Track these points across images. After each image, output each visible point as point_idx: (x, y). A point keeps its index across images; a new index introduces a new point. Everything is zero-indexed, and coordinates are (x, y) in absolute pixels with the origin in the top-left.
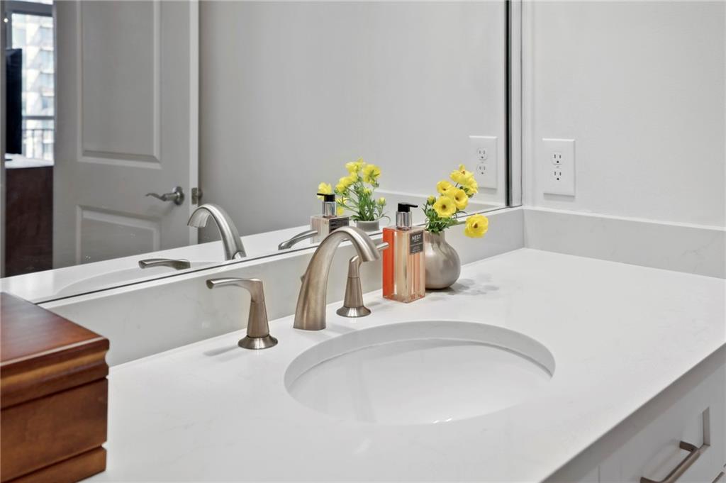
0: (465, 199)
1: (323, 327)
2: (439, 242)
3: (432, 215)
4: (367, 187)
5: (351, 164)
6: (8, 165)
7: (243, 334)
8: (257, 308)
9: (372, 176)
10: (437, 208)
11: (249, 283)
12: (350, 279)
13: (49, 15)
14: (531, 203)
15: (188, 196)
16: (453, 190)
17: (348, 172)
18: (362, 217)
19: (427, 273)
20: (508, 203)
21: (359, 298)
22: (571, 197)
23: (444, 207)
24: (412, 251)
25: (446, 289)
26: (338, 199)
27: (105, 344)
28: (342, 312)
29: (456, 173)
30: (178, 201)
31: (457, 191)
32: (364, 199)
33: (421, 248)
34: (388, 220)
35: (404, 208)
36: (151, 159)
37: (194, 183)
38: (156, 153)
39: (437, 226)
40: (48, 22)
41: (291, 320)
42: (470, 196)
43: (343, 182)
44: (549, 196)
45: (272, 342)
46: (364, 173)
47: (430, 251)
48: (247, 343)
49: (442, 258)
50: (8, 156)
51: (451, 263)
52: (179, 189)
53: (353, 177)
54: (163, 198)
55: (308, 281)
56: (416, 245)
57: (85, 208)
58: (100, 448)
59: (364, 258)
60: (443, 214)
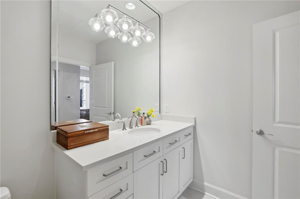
0: (152, 112)
1: (133, 128)
2: (149, 118)
3: (148, 114)
4: (139, 111)
5: (137, 108)
6: (80, 109)
7: (122, 129)
8: (124, 125)
9: (140, 109)
10: (148, 113)
11: (123, 122)
12: (136, 123)
13: (89, 83)
14: (163, 113)
15: (112, 113)
16: (150, 111)
17: (136, 109)
18: (138, 115)
19: (147, 122)
20: (160, 113)
21: (137, 125)
22: (168, 113)
23: (149, 113)
24: (145, 119)
25: (149, 124)
26: (135, 112)
27: (108, 126)
28: (135, 127)
29: (151, 109)
30: (110, 114)
31: (151, 111)
32: (139, 113)
33: (146, 119)
34: (142, 115)
35: (144, 113)
36: (106, 107)
37: (113, 111)
38: (107, 107)
39: (148, 116)
40: (88, 84)
41: (128, 128)
42: (153, 112)
43: (136, 110)
44: (166, 112)
45: (126, 130)
46: (139, 109)
47: (147, 119)
48: (123, 130)
49: (149, 120)
50: (81, 107)
51: (150, 121)
52: (111, 112)
53: (137, 110)
54: (108, 114)
55: (131, 123)
56: (145, 118)
57: (95, 116)
58: (108, 137)
59: (138, 119)
60: (149, 114)
